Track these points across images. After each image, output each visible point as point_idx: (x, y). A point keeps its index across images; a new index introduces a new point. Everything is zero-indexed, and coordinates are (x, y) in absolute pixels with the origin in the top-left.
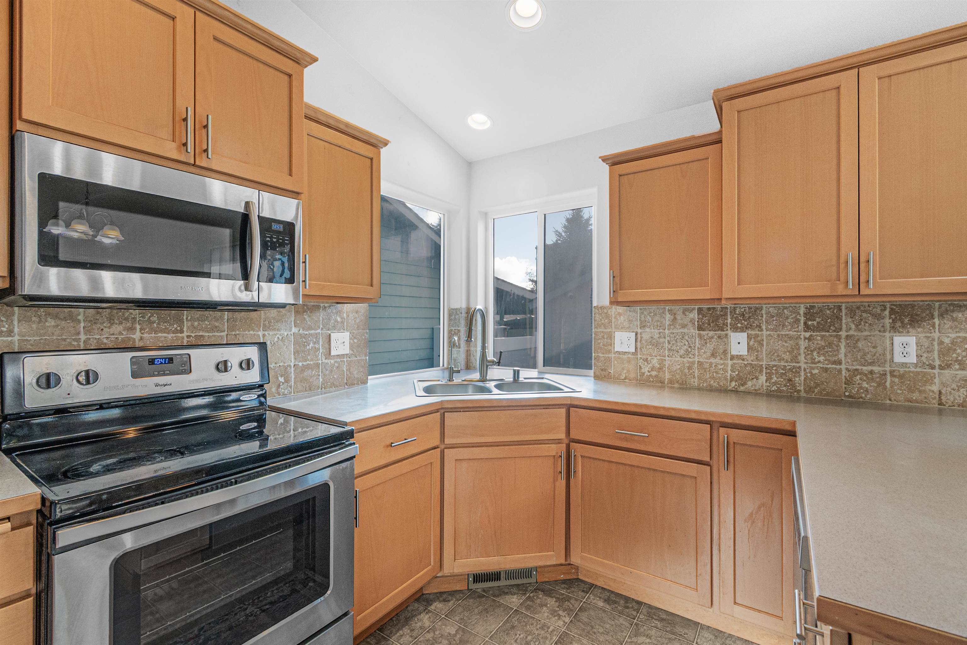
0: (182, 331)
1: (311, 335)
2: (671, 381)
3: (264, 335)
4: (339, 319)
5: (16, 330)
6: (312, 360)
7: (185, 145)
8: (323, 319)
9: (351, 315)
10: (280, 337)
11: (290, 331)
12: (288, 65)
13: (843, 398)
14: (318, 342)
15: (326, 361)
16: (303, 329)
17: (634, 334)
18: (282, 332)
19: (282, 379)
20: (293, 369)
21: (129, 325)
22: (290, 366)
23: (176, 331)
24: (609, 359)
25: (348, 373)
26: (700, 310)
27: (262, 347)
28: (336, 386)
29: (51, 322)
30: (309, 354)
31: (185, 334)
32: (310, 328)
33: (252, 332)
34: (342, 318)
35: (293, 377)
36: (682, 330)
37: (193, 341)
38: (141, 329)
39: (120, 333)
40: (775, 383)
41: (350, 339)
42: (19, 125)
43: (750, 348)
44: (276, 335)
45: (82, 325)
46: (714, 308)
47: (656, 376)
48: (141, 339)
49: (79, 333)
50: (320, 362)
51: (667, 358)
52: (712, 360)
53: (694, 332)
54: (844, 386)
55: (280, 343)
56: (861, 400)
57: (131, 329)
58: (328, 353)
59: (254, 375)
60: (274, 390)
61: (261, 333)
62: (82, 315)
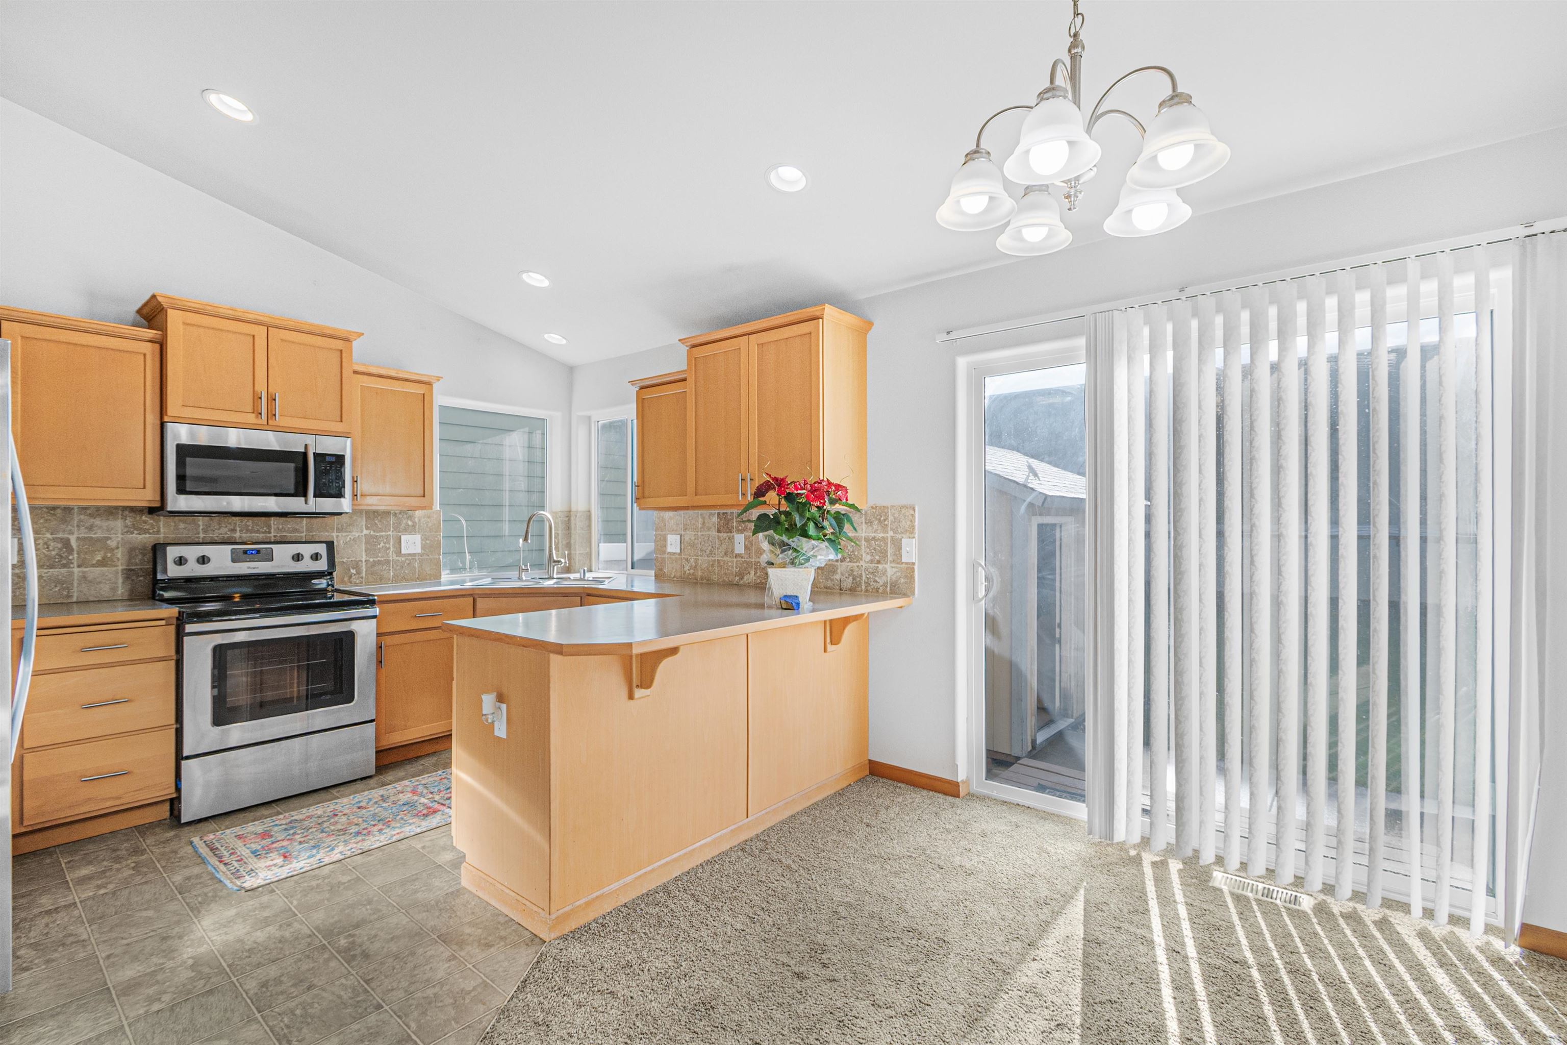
0: (270, 532)
1: (382, 536)
2: (702, 578)
3: (337, 536)
4: (410, 523)
5: (162, 530)
6: (382, 557)
7: (261, 414)
8: (394, 524)
9: (423, 520)
10: (352, 538)
11: (362, 532)
12: (339, 344)
14: (388, 543)
15: (397, 558)
16: (374, 531)
17: (679, 536)
18: (354, 534)
19: (353, 571)
20: (364, 564)
21: (232, 527)
22: (361, 561)
23: (265, 532)
24: (663, 560)
25: (420, 570)
26: (719, 514)
27: (330, 545)
28: (407, 580)
29: (182, 526)
30: (379, 552)
31: (272, 534)
32: (381, 531)
33: (326, 533)
34: (413, 523)
35: (364, 569)
36: (707, 533)
37: (278, 539)
38: (240, 531)
39: (226, 533)
40: (759, 577)
41: (422, 540)
42: (166, 419)
43: (746, 548)
44: (348, 536)
45: (201, 527)
46: (726, 513)
47: (693, 574)
48: (240, 537)
49: (199, 533)
50: (391, 559)
51: (699, 558)
52: (725, 558)
53: (714, 533)
55: (352, 542)
57: (234, 530)
58: (399, 552)
59: (322, 565)
60: (346, 579)
61: (335, 534)
62: (201, 521)
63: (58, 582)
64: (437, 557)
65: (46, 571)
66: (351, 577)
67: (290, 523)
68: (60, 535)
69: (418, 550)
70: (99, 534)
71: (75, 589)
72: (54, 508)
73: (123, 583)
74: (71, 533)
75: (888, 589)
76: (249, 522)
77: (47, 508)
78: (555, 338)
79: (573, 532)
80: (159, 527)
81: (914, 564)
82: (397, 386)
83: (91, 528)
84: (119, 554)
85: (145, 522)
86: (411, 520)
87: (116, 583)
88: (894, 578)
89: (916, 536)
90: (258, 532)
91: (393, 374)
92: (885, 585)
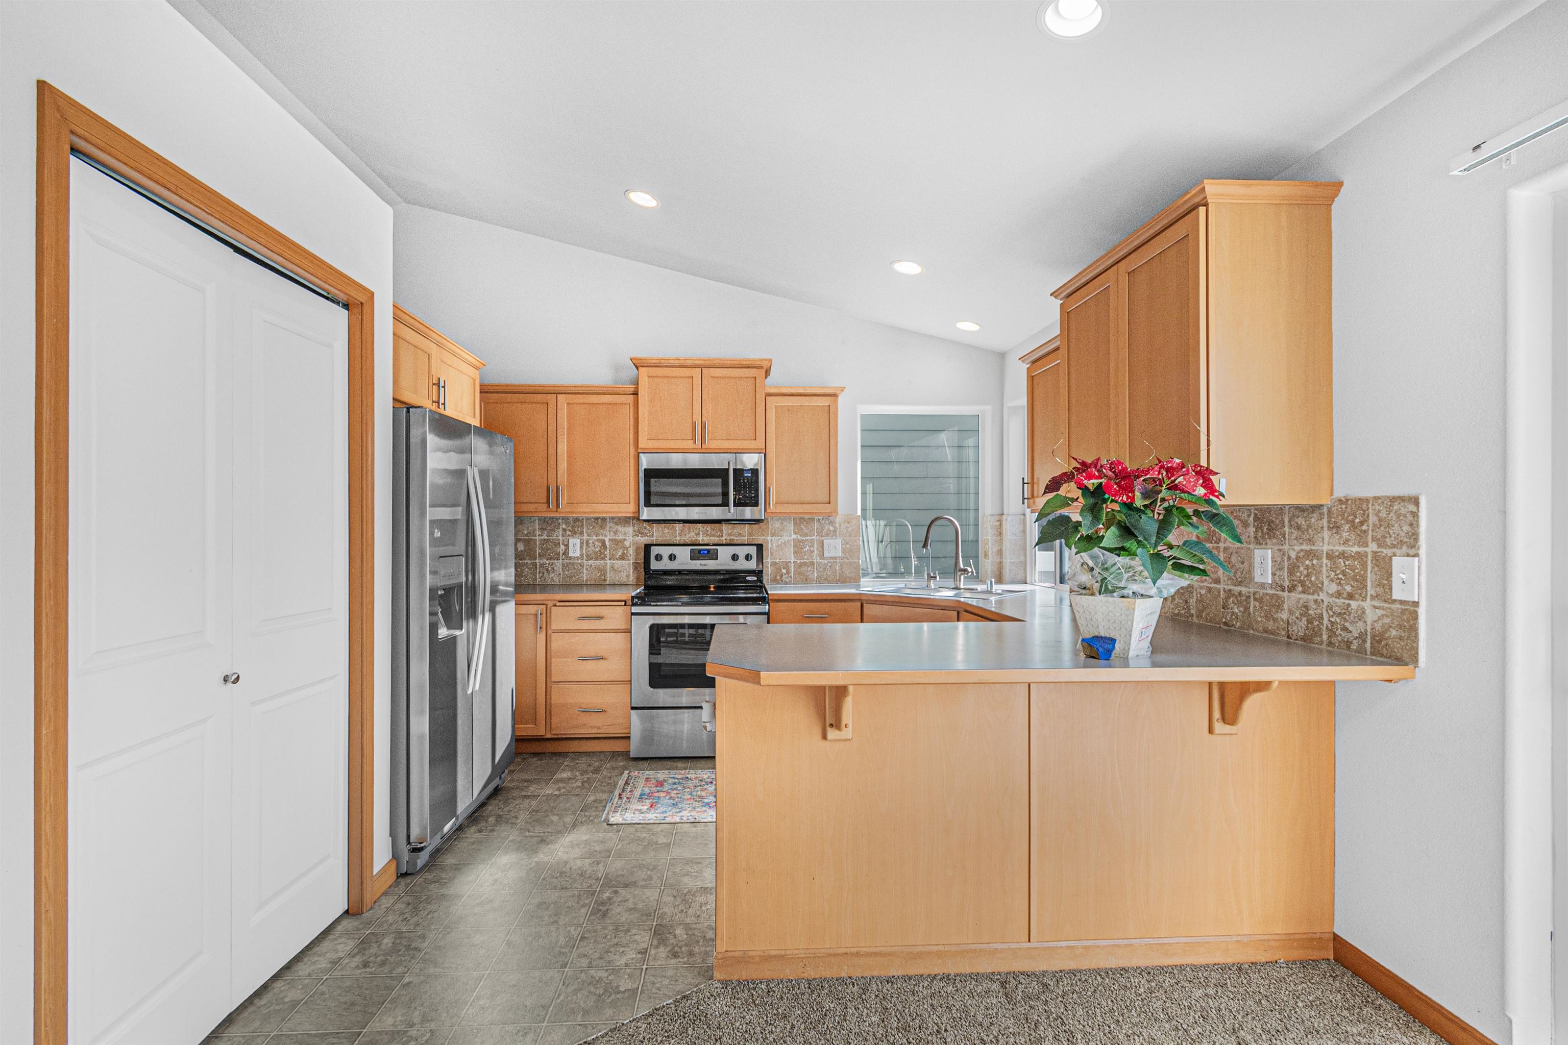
0: (722, 536)
1: (807, 540)
3: (771, 540)
4: (832, 528)
5: (655, 534)
6: (808, 559)
7: (697, 440)
8: (817, 529)
9: (843, 525)
10: (783, 541)
11: (790, 537)
13: (1222, 626)
14: (813, 546)
15: (821, 561)
16: (800, 535)
18: (784, 538)
19: (784, 571)
20: (792, 565)
21: (697, 532)
22: (790, 562)
25: (841, 572)
27: (760, 547)
28: (829, 582)
29: (666, 531)
30: (805, 555)
31: (724, 538)
32: (806, 535)
33: (763, 537)
34: (834, 528)
35: (793, 570)
37: (728, 542)
38: (695, 535)
39: (693, 537)
40: (1177, 605)
41: (842, 544)
42: (639, 451)
44: (779, 540)
45: (678, 532)
48: (703, 540)
49: (674, 537)
50: (815, 561)
54: (1222, 610)
55: (783, 545)
56: (1233, 628)
57: (698, 534)
58: (822, 555)
59: (752, 565)
60: (778, 578)
61: (769, 538)
62: (678, 526)
63: (600, 570)
64: (856, 560)
65: (593, 562)
66: (782, 576)
67: (739, 529)
68: (600, 537)
69: (839, 554)
70: (620, 537)
71: (608, 576)
72: (597, 519)
73: (633, 572)
74: (606, 536)
75: (1368, 645)
76: (708, 527)
77: (594, 518)
78: (969, 326)
79: (1004, 538)
80: (653, 532)
81: (1416, 604)
82: (805, 401)
83: (616, 533)
84: (631, 551)
85: (645, 528)
86: (832, 526)
87: (629, 572)
88: (1378, 626)
89: (1423, 551)
90: (713, 536)
91: (801, 391)
92: (1362, 636)
